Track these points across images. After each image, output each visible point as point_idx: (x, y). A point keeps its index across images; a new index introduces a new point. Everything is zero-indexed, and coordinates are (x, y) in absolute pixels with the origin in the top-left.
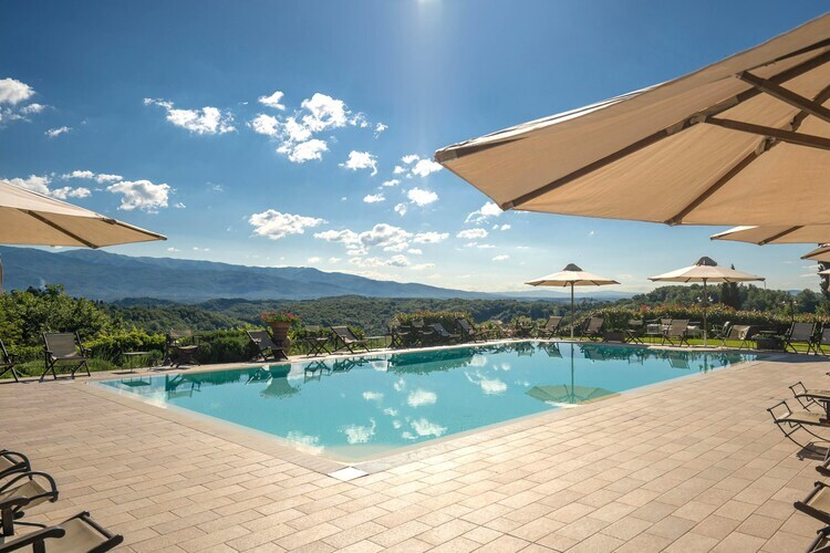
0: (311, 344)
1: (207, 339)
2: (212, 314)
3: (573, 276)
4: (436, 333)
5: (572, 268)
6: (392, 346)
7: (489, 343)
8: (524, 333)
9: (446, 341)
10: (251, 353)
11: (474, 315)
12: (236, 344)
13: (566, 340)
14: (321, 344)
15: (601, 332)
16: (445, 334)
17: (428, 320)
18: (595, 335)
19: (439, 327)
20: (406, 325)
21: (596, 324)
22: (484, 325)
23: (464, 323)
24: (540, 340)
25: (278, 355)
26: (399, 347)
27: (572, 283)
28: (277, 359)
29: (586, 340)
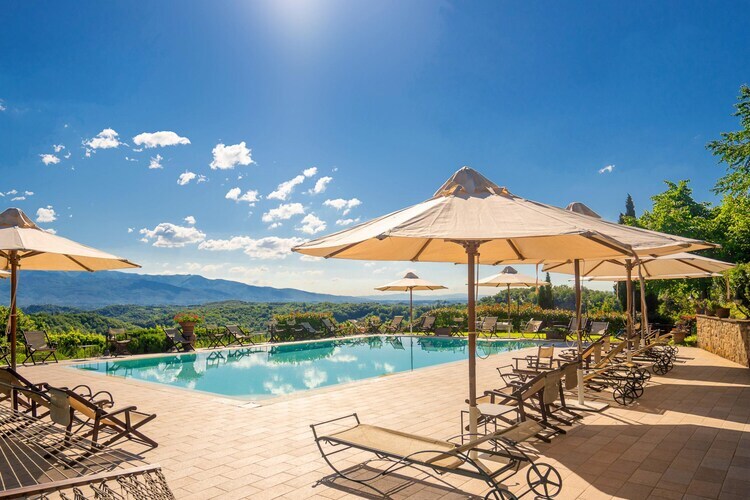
0: (211, 339)
1: (135, 335)
2: (109, 319)
3: (411, 282)
4: (305, 330)
5: (411, 276)
6: (272, 341)
7: (346, 338)
8: (373, 329)
9: (313, 336)
10: (168, 346)
11: (336, 315)
12: (156, 340)
13: (406, 334)
14: (217, 338)
15: (433, 328)
16: (312, 330)
17: (299, 320)
18: (428, 330)
19: (307, 325)
20: (282, 324)
21: (430, 321)
22: (343, 324)
23: (327, 322)
24: (387, 335)
25: (187, 347)
26: (277, 341)
27: (411, 288)
28: (187, 350)
29: (422, 334)
